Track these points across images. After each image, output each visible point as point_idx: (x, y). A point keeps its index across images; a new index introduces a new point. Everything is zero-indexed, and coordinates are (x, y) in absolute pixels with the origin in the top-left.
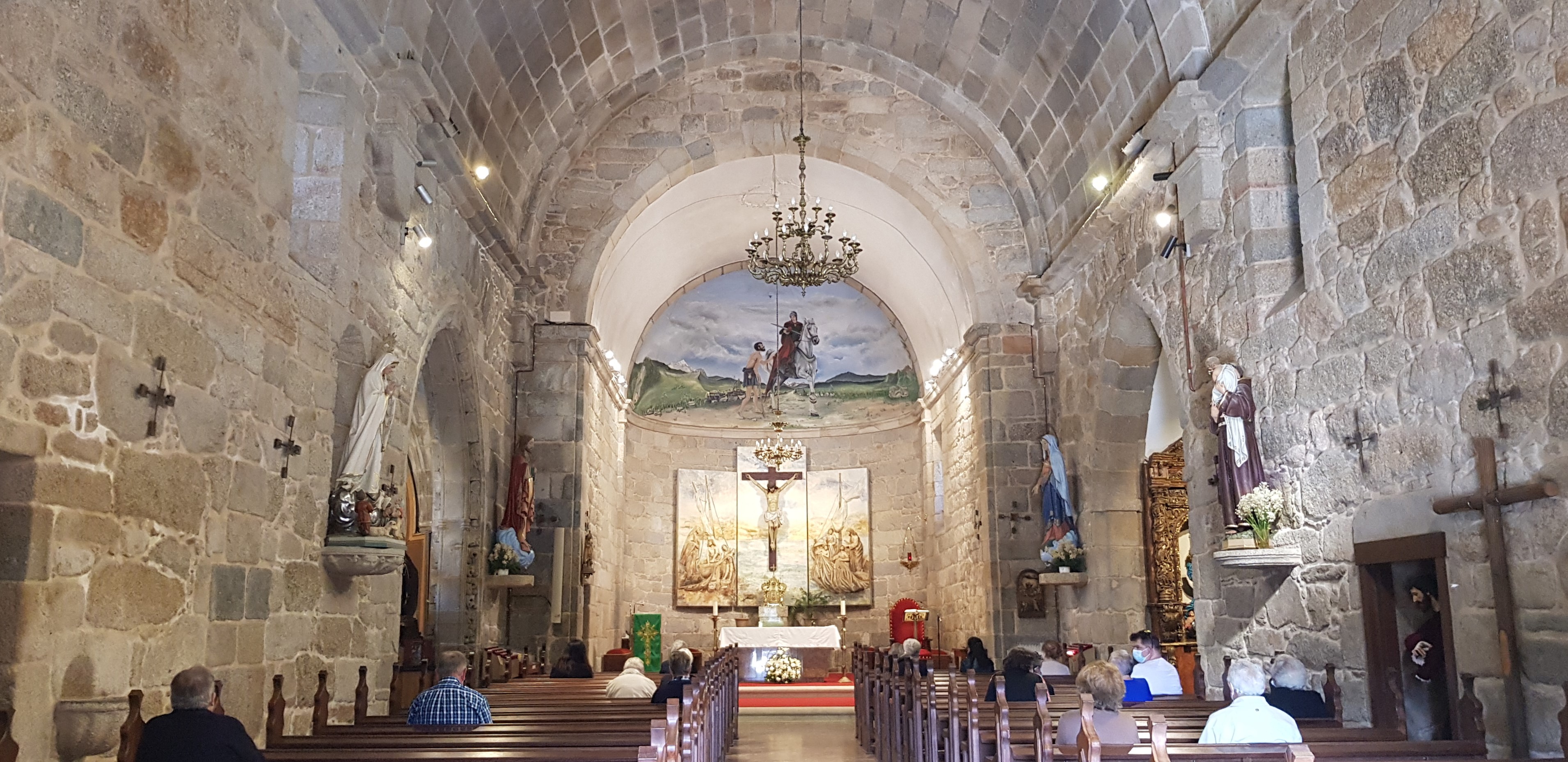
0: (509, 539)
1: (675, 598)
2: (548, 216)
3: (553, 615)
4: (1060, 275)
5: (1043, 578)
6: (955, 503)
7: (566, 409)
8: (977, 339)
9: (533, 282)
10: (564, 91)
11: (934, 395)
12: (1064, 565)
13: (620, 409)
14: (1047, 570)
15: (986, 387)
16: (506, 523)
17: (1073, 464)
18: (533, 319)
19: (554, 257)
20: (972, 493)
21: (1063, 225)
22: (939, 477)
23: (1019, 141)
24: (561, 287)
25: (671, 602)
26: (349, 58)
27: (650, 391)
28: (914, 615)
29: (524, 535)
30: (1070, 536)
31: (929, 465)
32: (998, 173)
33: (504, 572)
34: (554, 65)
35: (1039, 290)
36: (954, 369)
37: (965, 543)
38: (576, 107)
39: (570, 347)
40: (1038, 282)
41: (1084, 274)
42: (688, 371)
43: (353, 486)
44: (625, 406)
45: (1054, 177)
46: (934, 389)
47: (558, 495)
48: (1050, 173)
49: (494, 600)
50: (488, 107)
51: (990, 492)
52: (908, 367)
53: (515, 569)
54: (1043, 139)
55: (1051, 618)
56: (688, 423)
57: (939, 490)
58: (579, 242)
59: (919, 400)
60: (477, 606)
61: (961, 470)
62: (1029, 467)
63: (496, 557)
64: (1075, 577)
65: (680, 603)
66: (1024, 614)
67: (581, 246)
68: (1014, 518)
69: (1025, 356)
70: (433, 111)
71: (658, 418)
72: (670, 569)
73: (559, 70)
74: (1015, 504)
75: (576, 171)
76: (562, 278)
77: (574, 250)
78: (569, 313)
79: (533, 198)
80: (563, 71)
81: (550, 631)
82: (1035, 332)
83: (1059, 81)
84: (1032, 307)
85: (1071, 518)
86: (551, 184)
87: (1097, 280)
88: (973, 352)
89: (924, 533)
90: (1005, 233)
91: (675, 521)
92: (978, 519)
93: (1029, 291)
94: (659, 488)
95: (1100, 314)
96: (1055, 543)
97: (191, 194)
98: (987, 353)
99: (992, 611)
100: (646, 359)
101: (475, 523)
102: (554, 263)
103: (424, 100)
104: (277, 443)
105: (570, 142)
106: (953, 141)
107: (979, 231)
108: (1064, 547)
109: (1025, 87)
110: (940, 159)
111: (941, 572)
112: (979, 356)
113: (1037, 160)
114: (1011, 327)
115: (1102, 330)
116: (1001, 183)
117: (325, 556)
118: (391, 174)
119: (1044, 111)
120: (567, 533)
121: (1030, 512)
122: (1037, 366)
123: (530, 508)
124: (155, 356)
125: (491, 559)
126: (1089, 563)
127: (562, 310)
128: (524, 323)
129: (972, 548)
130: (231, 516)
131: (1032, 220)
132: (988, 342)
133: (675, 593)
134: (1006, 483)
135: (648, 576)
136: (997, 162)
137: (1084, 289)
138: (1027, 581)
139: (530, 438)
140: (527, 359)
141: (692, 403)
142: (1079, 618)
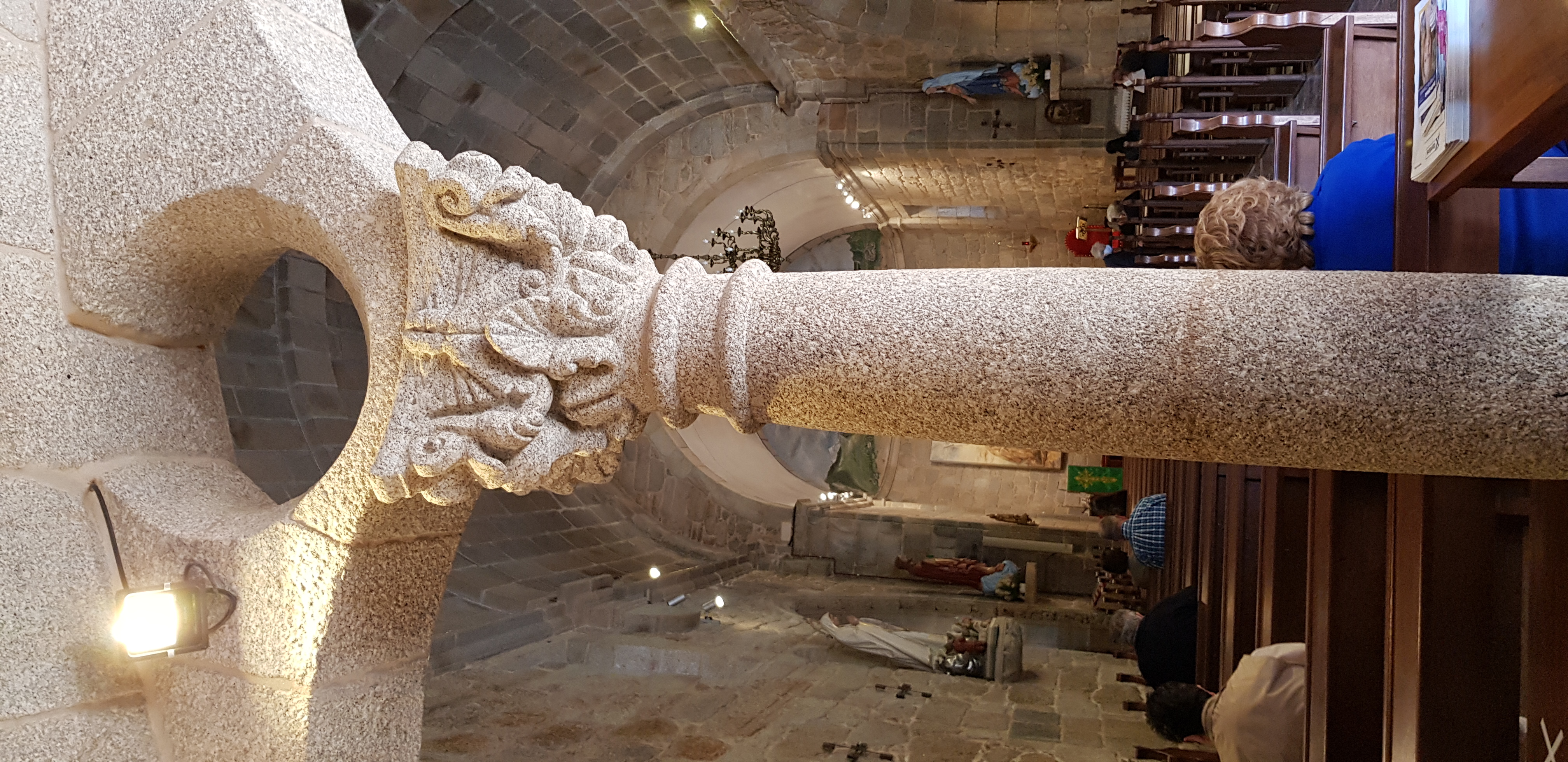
0: (993, 581)
1: (1053, 470)
2: (693, 538)
3: (1065, 552)
4: (778, 70)
5: (1054, 96)
6: (978, 193)
7: (873, 531)
8: (830, 153)
9: (754, 552)
10: (583, 508)
11: (876, 211)
12: (1044, 76)
13: (871, 504)
14: (1047, 92)
15: (874, 147)
16: (977, 585)
17: (951, 66)
18: (787, 557)
19: (731, 534)
20: (971, 169)
21: (733, 67)
22: (951, 212)
23: (654, 106)
24: (759, 529)
25: (1056, 474)
26: (554, 638)
27: (856, 481)
28: (1082, 231)
29: (989, 569)
30: (1016, 69)
31: (941, 221)
32: (681, 130)
33: (1023, 587)
34: (560, 511)
35: (789, 95)
36: (854, 184)
37: (1017, 181)
38: (595, 501)
39: (814, 523)
40: (782, 94)
41: (779, 47)
42: (839, 446)
43: (940, 655)
44: (869, 499)
45: (690, 74)
46: (871, 210)
47: (952, 542)
48: (685, 77)
49: (1049, 601)
50: (595, 565)
51: (972, 146)
52: (848, 240)
53: (1020, 577)
54: (655, 81)
55: (1090, 95)
56: (887, 450)
57: (964, 213)
58: (719, 510)
59: (880, 227)
60: (1053, 611)
61: (949, 183)
62: (951, 110)
63: (1007, 593)
64: (1055, 65)
65: (1058, 466)
66: (1085, 117)
67: (722, 509)
68: (996, 125)
69: (849, 110)
70: (602, 586)
71: (881, 476)
72: (1025, 474)
73: (565, 508)
74: (984, 124)
75: (653, 509)
76: (751, 528)
77: (725, 516)
78: (783, 523)
79: (677, 548)
80: (565, 505)
81: (1079, 555)
82: (827, 100)
83: (607, 58)
84: (804, 103)
85: (1000, 68)
86: (665, 532)
87: (785, 33)
88: (841, 160)
89: (1004, 232)
90: (736, 125)
91: (980, 466)
92: (995, 164)
93: (788, 106)
94: (948, 479)
95: (815, 30)
96: (1022, 84)
97: (678, 724)
98: (844, 143)
99: (1082, 149)
100: (826, 481)
101: (975, 608)
102: (736, 535)
103: (593, 590)
104: (900, 696)
105: (628, 513)
106: (649, 168)
107: (732, 148)
108: (1026, 74)
109: (609, 93)
110: (665, 180)
111: (1042, 213)
112: (845, 153)
113: (673, 89)
114: (822, 122)
115: (832, 29)
116: (690, 126)
117: (1003, 680)
118: (658, 618)
119: (631, 77)
120: (987, 535)
121: (993, 111)
122: (859, 100)
123: (963, 562)
124: (821, 750)
125: (1009, 598)
126: (1042, 51)
127: (780, 530)
128: (792, 563)
129: (1020, 173)
130: (965, 725)
131: (726, 98)
132: (832, 143)
133: (1048, 470)
134: (965, 132)
135: (1031, 493)
136: (672, 129)
137: (792, 48)
138: (1056, 116)
139: (898, 559)
140: (824, 563)
141: (869, 445)
142: (1093, 66)
